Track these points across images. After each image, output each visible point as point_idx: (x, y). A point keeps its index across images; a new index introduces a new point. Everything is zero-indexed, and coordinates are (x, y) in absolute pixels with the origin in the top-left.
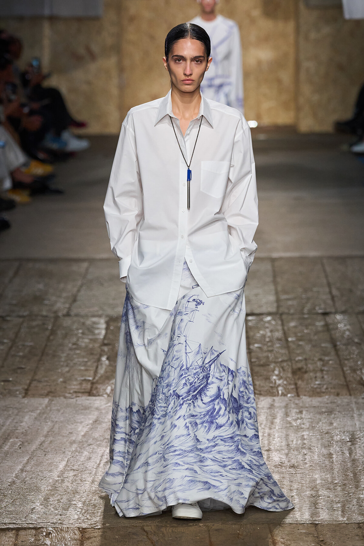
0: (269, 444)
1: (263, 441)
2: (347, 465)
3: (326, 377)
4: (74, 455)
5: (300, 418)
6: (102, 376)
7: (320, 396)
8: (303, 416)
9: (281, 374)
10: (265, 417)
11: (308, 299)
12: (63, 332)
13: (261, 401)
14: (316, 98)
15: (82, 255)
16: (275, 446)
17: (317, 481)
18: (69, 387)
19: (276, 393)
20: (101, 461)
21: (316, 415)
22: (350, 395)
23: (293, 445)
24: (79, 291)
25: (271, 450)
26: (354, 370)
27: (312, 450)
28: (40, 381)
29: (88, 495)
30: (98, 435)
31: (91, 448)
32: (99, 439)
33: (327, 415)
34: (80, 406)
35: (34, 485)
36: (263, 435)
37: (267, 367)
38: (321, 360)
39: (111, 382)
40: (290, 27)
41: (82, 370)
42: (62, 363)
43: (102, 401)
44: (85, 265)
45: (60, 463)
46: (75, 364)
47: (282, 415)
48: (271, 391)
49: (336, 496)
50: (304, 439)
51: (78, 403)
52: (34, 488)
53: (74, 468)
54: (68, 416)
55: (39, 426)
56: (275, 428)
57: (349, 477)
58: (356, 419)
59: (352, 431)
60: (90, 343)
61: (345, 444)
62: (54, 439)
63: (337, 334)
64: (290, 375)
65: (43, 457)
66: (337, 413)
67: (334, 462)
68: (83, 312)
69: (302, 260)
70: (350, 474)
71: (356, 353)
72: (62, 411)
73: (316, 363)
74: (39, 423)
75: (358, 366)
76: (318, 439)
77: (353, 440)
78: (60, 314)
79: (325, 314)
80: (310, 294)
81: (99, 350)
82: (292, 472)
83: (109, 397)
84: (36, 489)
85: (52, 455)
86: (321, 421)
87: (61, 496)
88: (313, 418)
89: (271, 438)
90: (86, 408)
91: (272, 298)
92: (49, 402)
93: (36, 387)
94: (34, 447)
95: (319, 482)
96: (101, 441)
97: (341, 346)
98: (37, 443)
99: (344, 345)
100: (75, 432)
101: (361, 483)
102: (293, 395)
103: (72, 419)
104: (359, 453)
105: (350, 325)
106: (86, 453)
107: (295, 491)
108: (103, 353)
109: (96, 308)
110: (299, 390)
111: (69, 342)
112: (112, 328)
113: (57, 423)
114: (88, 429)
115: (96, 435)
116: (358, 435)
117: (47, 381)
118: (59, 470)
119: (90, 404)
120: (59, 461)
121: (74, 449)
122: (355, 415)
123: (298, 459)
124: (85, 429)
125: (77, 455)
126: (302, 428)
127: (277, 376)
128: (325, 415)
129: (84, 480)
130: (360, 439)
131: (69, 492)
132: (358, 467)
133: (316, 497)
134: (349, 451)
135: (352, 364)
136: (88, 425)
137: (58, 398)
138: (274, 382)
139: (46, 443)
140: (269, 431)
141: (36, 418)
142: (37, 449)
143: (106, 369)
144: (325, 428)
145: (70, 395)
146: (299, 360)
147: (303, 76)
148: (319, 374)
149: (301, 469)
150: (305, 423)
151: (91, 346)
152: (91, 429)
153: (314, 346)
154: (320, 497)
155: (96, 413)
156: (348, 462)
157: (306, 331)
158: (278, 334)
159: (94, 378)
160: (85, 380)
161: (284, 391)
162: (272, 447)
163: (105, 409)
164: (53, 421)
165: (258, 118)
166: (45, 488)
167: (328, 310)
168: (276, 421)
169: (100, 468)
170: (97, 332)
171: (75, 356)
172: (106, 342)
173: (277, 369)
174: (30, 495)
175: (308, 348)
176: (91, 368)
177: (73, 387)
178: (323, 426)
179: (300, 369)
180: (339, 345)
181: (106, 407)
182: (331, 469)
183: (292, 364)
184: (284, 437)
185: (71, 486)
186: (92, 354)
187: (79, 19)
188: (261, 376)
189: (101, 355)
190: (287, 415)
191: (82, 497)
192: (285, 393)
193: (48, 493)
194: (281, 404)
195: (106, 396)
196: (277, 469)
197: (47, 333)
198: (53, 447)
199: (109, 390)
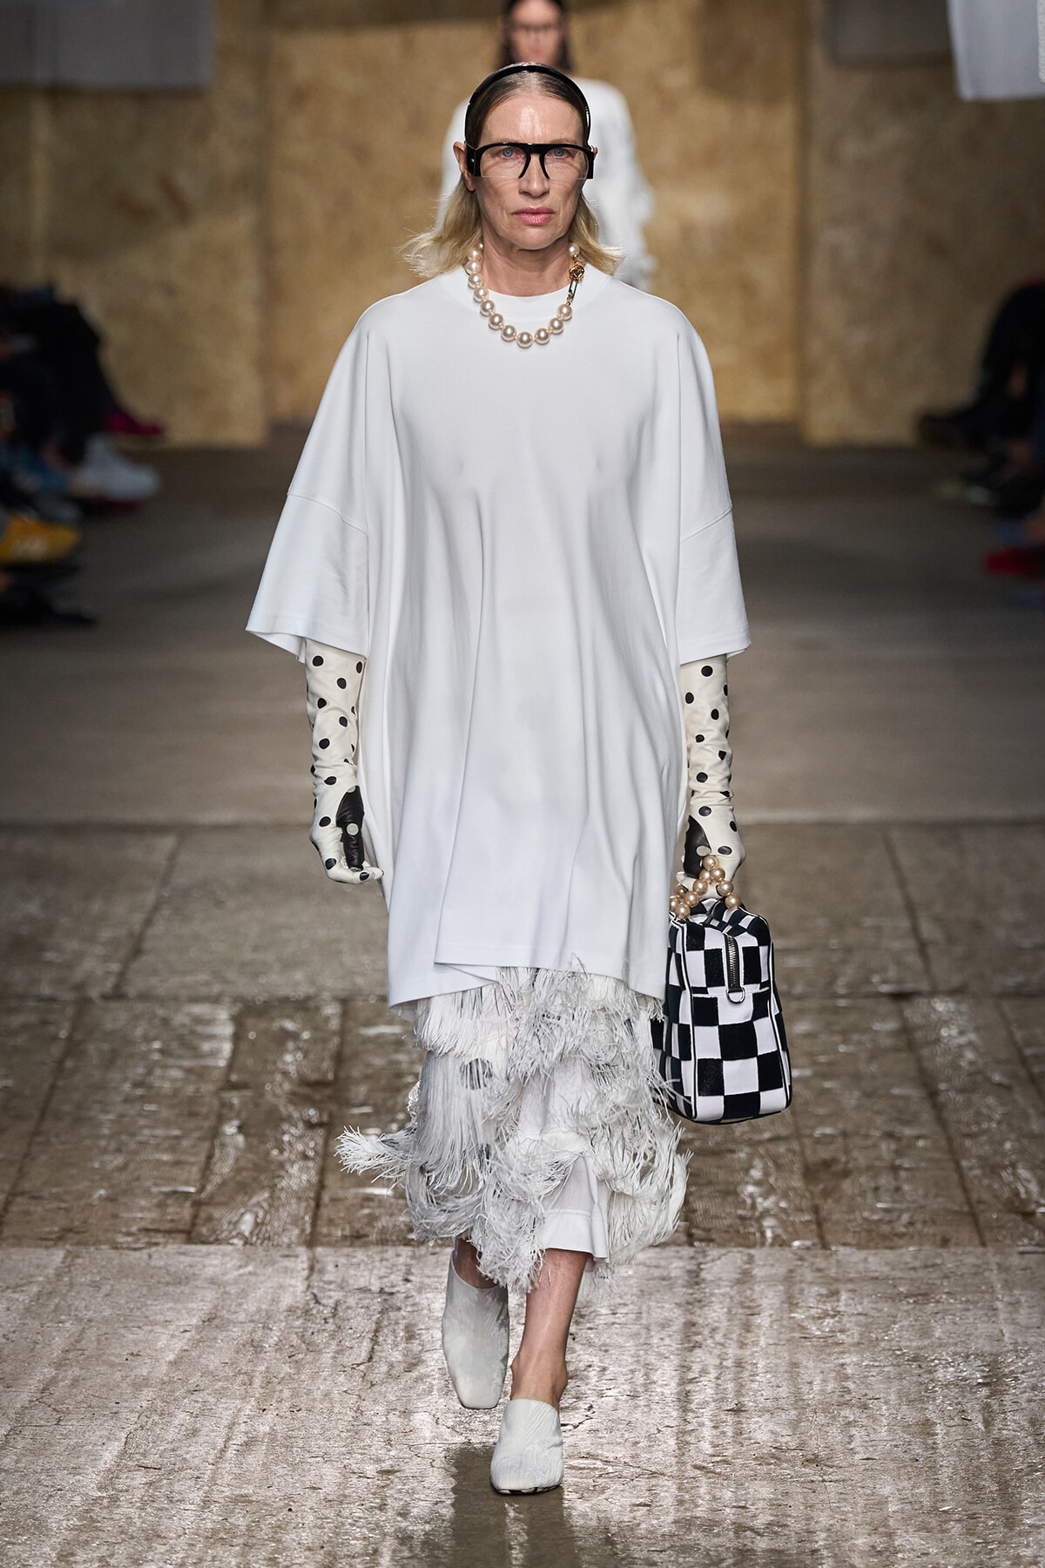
0: (739, 1393)
1: (720, 1382)
2: (979, 1457)
3: (906, 1187)
4: (147, 1422)
5: (832, 1313)
6: (224, 1183)
7: (891, 1248)
8: (842, 1309)
9: (772, 1180)
10: (725, 1310)
11: (848, 950)
12: (106, 1047)
13: (713, 1260)
14: (859, 338)
15: (158, 815)
16: (760, 1398)
17: (890, 1505)
18: (125, 1215)
19: (758, 1235)
20: (229, 1439)
21: (879, 1306)
22: (983, 1244)
23: (813, 1395)
24: (148, 922)
25: (744, 1411)
26: (993, 1170)
27: (871, 1411)
28: (36, 1198)
29: (193, 1545)
30: (217, 1362)
31: (197, 1402)
32: (222, 1374)
33: (915, 1302)
34: (165, 1271)
35: (28, 1513)
36: (721, 1364)
37: (729, 1156)
38: (890, 1135)
39: (254, 1200)
40: (783, 121)
41: (165, 1163)
42: (103, 1143)
43: (228, 1259)
44: (168, 842)
45: (104, 1447)
46: (143, 1144)
47: (777, 1302)
48: (741, 1229)
49: (948, 1551)
50: (847, 1378)
51: (153, 1263)
52: (29, 1521)
53: (148, 1462)
54: (127, 1302)
55: (38, 1333)
56: (755, 1343)
57: (986, 1493)
58: (1002, 1316)
59: (991, 1354)
60: (185, 1081)
61: (971, 1392)
62: (83, 1372)
63: (938, 1060)
64: (797, 1183)
65: (51, 1429)
66: (944, 1297)
67: (937, 1448)
68: (162, 986)
69: (826, 832)
70: (987, 1485)
71: (997, 1117)
72: (106, 1289)
73: (875, 1146)
74: (37, 1324)
75: (1004, 1154)
76: (889, 1378)
77: (994, 1380)
78: (94, 993)
79: (900, 997)
80: (851, 936)
81: (216, 1103)
82: (812, 1479)
83: (248, 1246)
84: (34, 1524)
85: (78, 1422)
86: (895, 1324)
87: (111, 1548)
88: (873, 1313)
89: (746, 1374)
90: (180, 1280)
92: (65, 1258)
93: (27, 1213)
94: (23, 1397)
95: (895, 1508)
96: (227, 1379)
97: (952, 1094)
98: (34, 1383)
99: (962, 1091)
100: (148, 1351)
101: (1024, 1512)
102: (808, 1243)
103: (138, 1313)
104: (1014, 1421)
105: (977, 1029)
106: (182, 1417)
107: (823, 1535)
108: (225, 1111)
109: (203, 977)
110: (827, 1226)
111: (125, 1080)
112: (252, 1035)
113: (93, 1324)
114: (186, 1344)
115: (213, 1361)
116: (1009, 1365)
117: (58, 1198)
118: (101, 1466)
119: (191, 1266)
120: (101, 1440)
121: (144, 1404)
122: (999, 1305)
123: (830, 1438)
124: (179, 1345)
125: (155, 1424)
126: (838, 1344)
127: (757, 1183)
128: (909, 1303)
129: (179, 1497)
130: (1016, 1379)
131: (135, 1534)
132: (1012, 1461)
133: (888, 1553)
134: (983, 1416)
135: (986, 1150)
136: (186, 1331)
137: (92, 1249)
138: (749, 1201)
139: (61, 1384)
140: (739, 1352)
141: (27, 1310)
142: (33, 1404)
143: (237, 1160)
144: (908, 1344)
145: (130, 1239)
146: (825, 1135)
147: (820, 271)
148: (885, 1180)
149: (842, 1470)
150: (849, 1330)
151: (190, 1090)
152: (196, 1343)
153: (868, 1095)
154: (900, 1555)
155: (210, 1295)
156: (981, 1447)
157: (842, 1049)
159: (202, 1189)
160: (175, 1192)
161: (779, 1231)
162: (748, 1402)
163: (236, 1282)
164: (79, 1320)
166: (60, 1520)
167: (909, 986)
168: (758, 1320)
169: (226, 1461)
170: (206, 1047)
171: (142, 1122)
172: (234, 1078)
173: (757, 1163)
174: (14, 1544)
175: (851, 1099)
176: (192, 1159)
177: (139, 1215)
178: (902, 1334)
179: (826, 1164)
180: (947, 1091)
181: (240, 1275)
182: (929, 1467)
183: (802, 1145)
184: (784, 1369)
185: (140, 1517)
186: (193, 1115)
187: (141, 96)
188: (710, 1183)
189: (221, 1119)
190: (791, 1302)
191: (172, 1551)
192: (784, 1237)
193: (69, 1535)
194: (773, 1271)
195: (238, 1242)
196: (765, 1468)
197: (56, 1050)
198: (79, 1398)
199: (247, 1223)
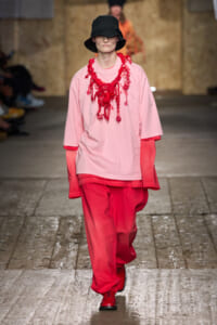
0: (169, 300)
1: (164, 298)
3: (205, 256)
5: (189, 283)
6: (57, 256)
7: (202, 269)
8: (191, 282)
9: (176, 254)
10: (165, 282)
11: (192, 204)
12: (31, 226)
13: (163, 272)
14: (194, 72)
15: (42, 176)
16: (173, 301)
18: (35, 263)
19: (173, 266)
21: (199, 281)
23: (185, 301)
24: (40, 199)
25: (170, 304)
27: (197, 304)
28: (16, 259)
31: (51, 303)
33: (206, 281)
34: (43, 275)
36: (165, 294)
37: (166, 249)
38: (201, 244)
39: (63, 259)
40: (178, 25)
41: (44, 251)
42: (30, 247)
43: (57, 272)
44: (44, 182)
45: (31, 313)
46: (39, 247)
47: (177, 281)
48: (169, 265)
50: (192, 297)
51: (41, 273)
56: (172, 290)
60: (48, 233)
62: (26, 297)
63: (212, 228)
64: (181, 254)
66: (213, 279)
68: (43, 213)
69: (187, 179)
72: (31, 279)
73: (198, 247)
74: (16, 287)
76: (201, 297)
78: (28, 215)
79: (204, 214)
80: (193, 201)
81: (55, 238)
83: (62, 269)
85: (25, 308)
86: (202, 285)
88: (197, 283)
89: (170, 296)
91: (168, 204)
92: (22, 272)
93: (14, 262)
94: (13, 302)
97: (215, 236)
98: (15, 299)
100: (40, 292)
102: (184, 268)
103: (38, 284)
106: (47, 306)
108: (57, 240)
109: (52, 211)
110: (187, 264)
111: (35, 233)
112: (63, 224)
113: (28, 286)
115: (54, 294)
117: (20, 259)
118: (30, 317)
119: (49, 274)
120: (29, 312)
123: (188, 310)
124: (47, 291)
126: (190, 290)
127: (173, 255)
136: (48, 288)
137: (28, 270)
138: (171, 259)
139: (21, 299)
140: (169, 292)
141: (14, 283)
142: (15, 304)
143: (59, 251)
145: (36, 268)
146: (187, 245)
147: (186, 59)
148: (200, 254)
150: (192, 287)
151: (49, 235)
152: (51, 290)
153: (197, 235)
155: (54, 280)
157: (191, 226)
158: (173, 228)
159: (52, 257)
160: (46, 258)
161: (177, 265)
162: (170, 302)
164: (25, 285)
165: (156, 85)
167: (205, 212)
168: (173, 285)
170: (52, 226)
171: (39, 242)
172: (59, 233)
173: (173, 251)
175: (193, 236)
176: (49, 251)
177: (38, 263)
179: (188, 251)
180: (213, 235)
182: (210, 316)
183: (182, 247)
184: (178, 295)
186: (50, 241)
187: (38, 20)
188: (162, 255)
189: (56, 242)
190: (180, 281)
192: (179, 267)
194: (176, 274)
195: (60, 268)
197: (20, 227)
199: (62, 264)
